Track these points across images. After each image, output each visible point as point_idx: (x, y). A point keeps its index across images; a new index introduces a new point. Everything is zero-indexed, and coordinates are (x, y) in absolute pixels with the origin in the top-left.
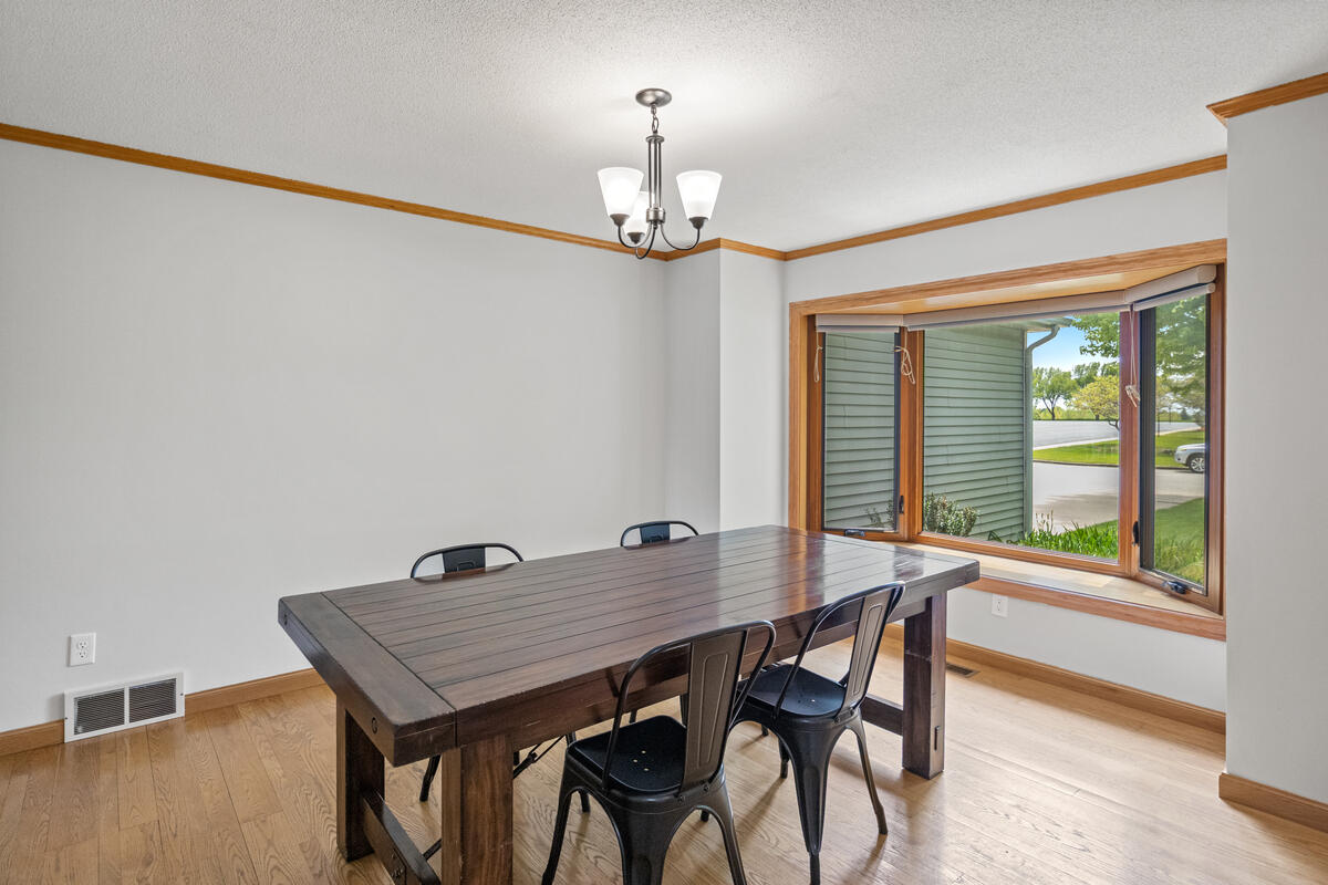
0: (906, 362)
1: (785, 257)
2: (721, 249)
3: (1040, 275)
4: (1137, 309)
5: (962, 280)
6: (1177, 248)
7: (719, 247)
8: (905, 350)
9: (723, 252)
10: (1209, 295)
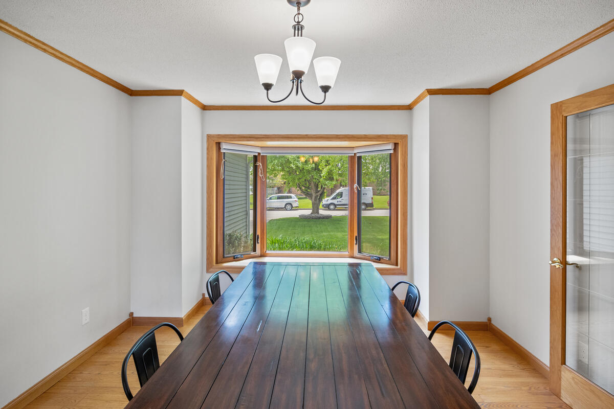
0: (261, 170)
1: (204, 108)
2: (182, 97)
3: (339, 138)
4: (358, 155)
5: (307, 135)
6: (387, 135)
7: (181, 95)
8: (261, 164)
9: (182, 98)
10: (390, 154)
